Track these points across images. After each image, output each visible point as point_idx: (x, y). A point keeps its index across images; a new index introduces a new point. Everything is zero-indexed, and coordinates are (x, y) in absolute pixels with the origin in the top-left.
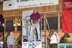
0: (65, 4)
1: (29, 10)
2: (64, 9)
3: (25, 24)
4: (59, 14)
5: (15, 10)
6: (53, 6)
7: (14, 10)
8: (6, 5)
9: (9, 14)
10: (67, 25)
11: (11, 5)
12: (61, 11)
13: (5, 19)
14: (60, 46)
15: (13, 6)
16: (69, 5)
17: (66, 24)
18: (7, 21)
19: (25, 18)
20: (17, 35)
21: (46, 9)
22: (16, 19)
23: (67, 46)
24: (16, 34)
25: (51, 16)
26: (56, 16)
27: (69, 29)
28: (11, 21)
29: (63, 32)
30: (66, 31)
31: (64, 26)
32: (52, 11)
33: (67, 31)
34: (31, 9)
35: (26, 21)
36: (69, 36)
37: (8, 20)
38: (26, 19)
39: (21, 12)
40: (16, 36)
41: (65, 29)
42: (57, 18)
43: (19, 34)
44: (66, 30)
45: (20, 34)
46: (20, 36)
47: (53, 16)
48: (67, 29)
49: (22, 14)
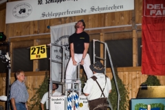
0: (148, 8)
1: (65, 22)
2: (146, 21)
3: (56, 54)
4: (134, 31)
5: (34, 21)
6: (122, 13)
7: (32, 24)
8: (14, 10)
9: (19, 32)
10: (153, 58)
11: (24, 11)
12: (141, 24)
13: (11, 44)
14: (137, 105)
15: (30, 12)
16: (157, 10)
17: (152, 54)
18: (15, 49)
19: (58, 41)
20: (39, 79)
21: (105, 19)
22: (37, 44)
23: (154, 104)
24: (36, 77)
25: (116, 37)
26: (127, 36)
27: (158, 67)
28: (26, 48)
29: (144, 73)
30: (151, 70)
31: (147, 59)
32: (118, 24)
33: (153, 70)
34: (71, 19)
35: (59, 48)
36: (157, 83)
37: (18, 45)
38: (59, 43)
39: (49, 27)
40: (37, 83)
41: (149, 67)
42: (131, 40)
43: (42, 78)
44: (152, 68)
45: (46, 77)
46: (44, 81)
47: (122, 37)
48: (153, 66)
49: (49, 31)
